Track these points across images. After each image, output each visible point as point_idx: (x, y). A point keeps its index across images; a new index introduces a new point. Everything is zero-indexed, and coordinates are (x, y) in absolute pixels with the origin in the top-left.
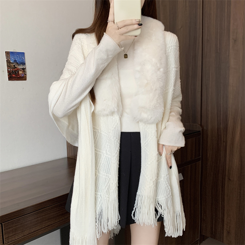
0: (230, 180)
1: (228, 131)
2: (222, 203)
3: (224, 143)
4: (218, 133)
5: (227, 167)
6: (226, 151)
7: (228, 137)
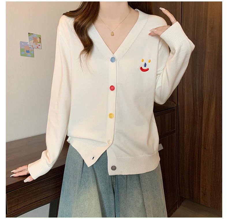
0: (206, 149)
1: (204, 107)
2: (198, 169)
3: (200, 117)
4: (194, 109)
5: (203, 138)
6: (202, 124)
7: (203, 112)
